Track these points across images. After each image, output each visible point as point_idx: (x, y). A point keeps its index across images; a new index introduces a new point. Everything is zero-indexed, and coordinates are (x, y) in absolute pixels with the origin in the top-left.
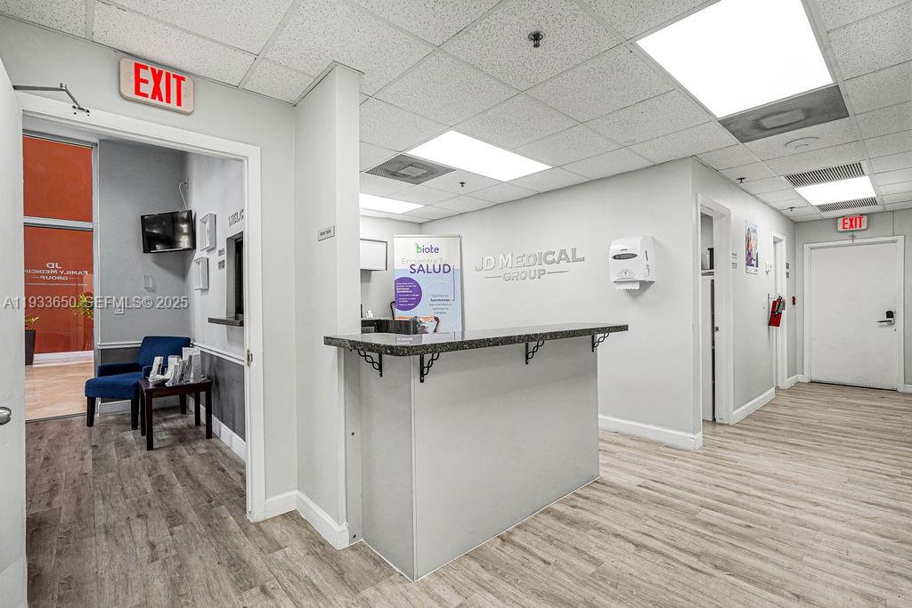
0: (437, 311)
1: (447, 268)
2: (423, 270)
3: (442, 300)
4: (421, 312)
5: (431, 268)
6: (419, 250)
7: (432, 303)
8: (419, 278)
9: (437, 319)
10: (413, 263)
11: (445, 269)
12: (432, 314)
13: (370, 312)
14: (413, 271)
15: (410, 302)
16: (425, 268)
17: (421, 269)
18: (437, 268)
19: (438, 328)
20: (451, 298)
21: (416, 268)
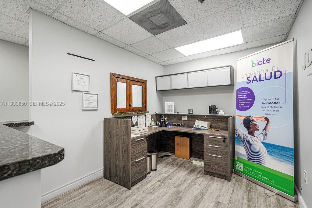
0: (266, 112)
1: (278, 74)
2: (256, 80)
3: (272, 103)
4: (254, 112)
5: (263, 77)
6: (254, 65)
7: (264, 105)
8: (253, 86)
9: (267, 119)
10: (249, 75)
11: (277, 75)
12: (262, 114)
13: (221, 111)
14: (249, 82)
15: (246, 105)
16: (258, 78)
17: (255, 79)
18: (268, 76)
19: (268, 127)
20: (282, 100)
21: (251, 79)
